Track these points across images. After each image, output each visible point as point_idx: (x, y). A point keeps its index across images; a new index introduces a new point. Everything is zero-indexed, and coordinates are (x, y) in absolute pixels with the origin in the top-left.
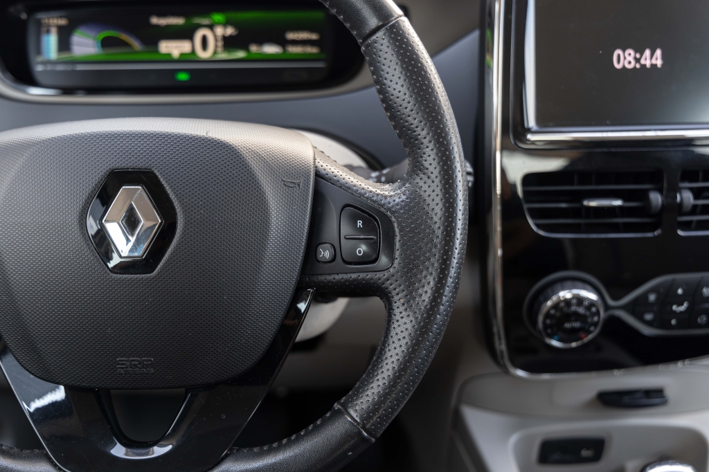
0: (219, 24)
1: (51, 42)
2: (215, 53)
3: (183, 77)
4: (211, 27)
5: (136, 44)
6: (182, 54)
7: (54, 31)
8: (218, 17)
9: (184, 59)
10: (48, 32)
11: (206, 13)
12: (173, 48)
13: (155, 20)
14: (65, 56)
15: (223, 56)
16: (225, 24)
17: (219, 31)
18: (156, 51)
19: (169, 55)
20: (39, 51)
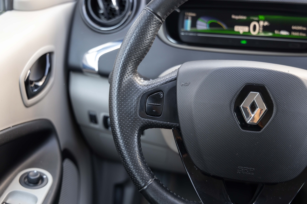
0: (262, 20)
1: (188, 23)
2: (259, 32)
3: (244, 42)
4: (258, 21)
5: (224, 27)
6: (244, 32)
7: (190, 18)
8: (261, 17)
9: (245, 34)
10: (187, 18)
11: (257, 15)
12: (240, 29)
13: (233, 17)
14: (194, 29)
15: (262, 34)
16: (264, 21)
17: (262, 23)
18: (233, 30)
19: (239, 32)
20: (183, 27)
